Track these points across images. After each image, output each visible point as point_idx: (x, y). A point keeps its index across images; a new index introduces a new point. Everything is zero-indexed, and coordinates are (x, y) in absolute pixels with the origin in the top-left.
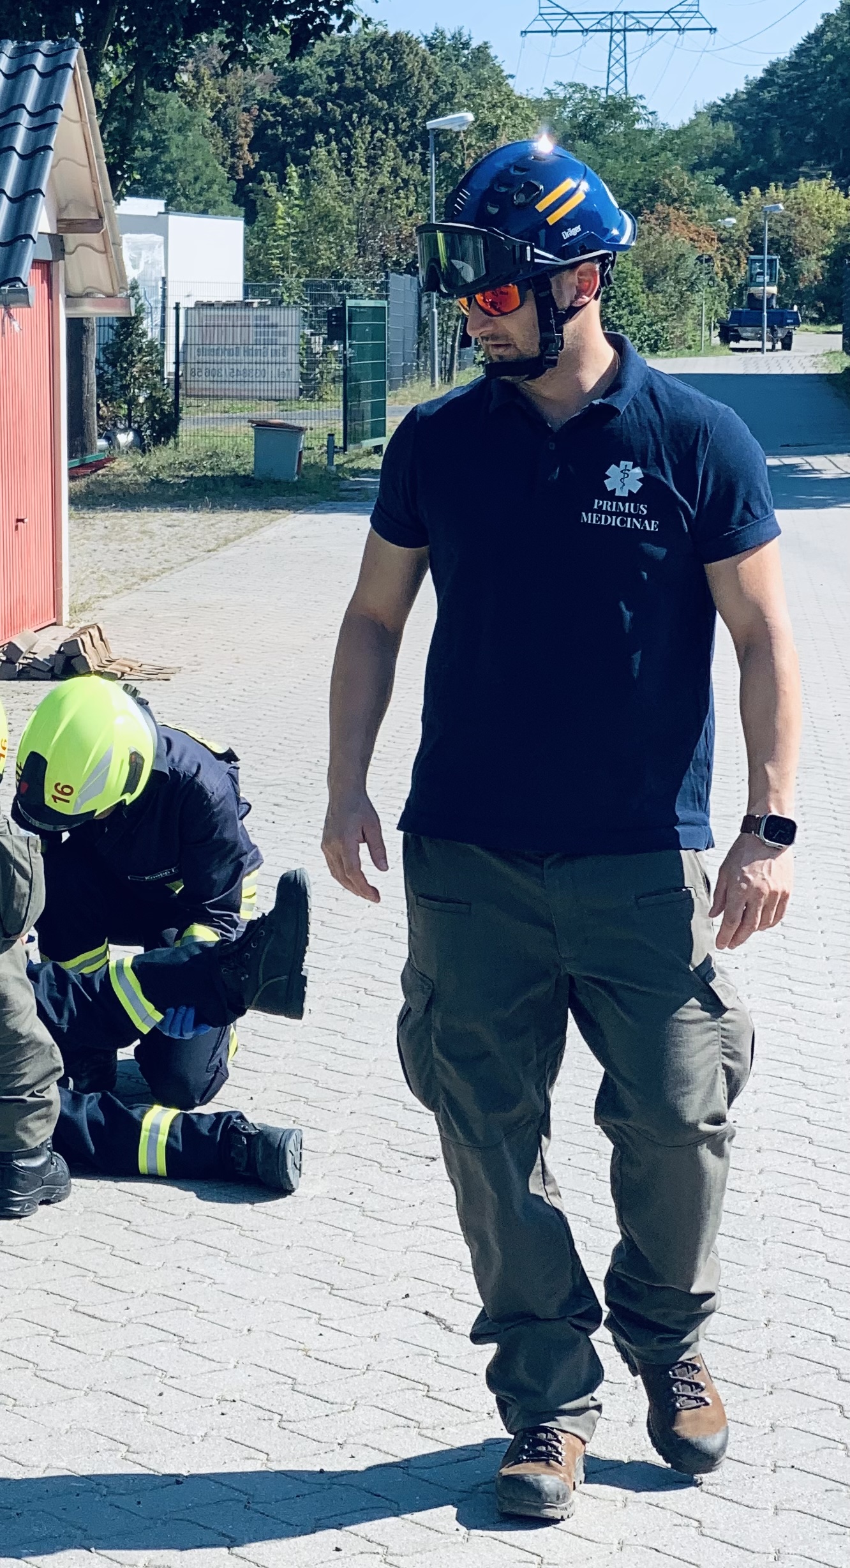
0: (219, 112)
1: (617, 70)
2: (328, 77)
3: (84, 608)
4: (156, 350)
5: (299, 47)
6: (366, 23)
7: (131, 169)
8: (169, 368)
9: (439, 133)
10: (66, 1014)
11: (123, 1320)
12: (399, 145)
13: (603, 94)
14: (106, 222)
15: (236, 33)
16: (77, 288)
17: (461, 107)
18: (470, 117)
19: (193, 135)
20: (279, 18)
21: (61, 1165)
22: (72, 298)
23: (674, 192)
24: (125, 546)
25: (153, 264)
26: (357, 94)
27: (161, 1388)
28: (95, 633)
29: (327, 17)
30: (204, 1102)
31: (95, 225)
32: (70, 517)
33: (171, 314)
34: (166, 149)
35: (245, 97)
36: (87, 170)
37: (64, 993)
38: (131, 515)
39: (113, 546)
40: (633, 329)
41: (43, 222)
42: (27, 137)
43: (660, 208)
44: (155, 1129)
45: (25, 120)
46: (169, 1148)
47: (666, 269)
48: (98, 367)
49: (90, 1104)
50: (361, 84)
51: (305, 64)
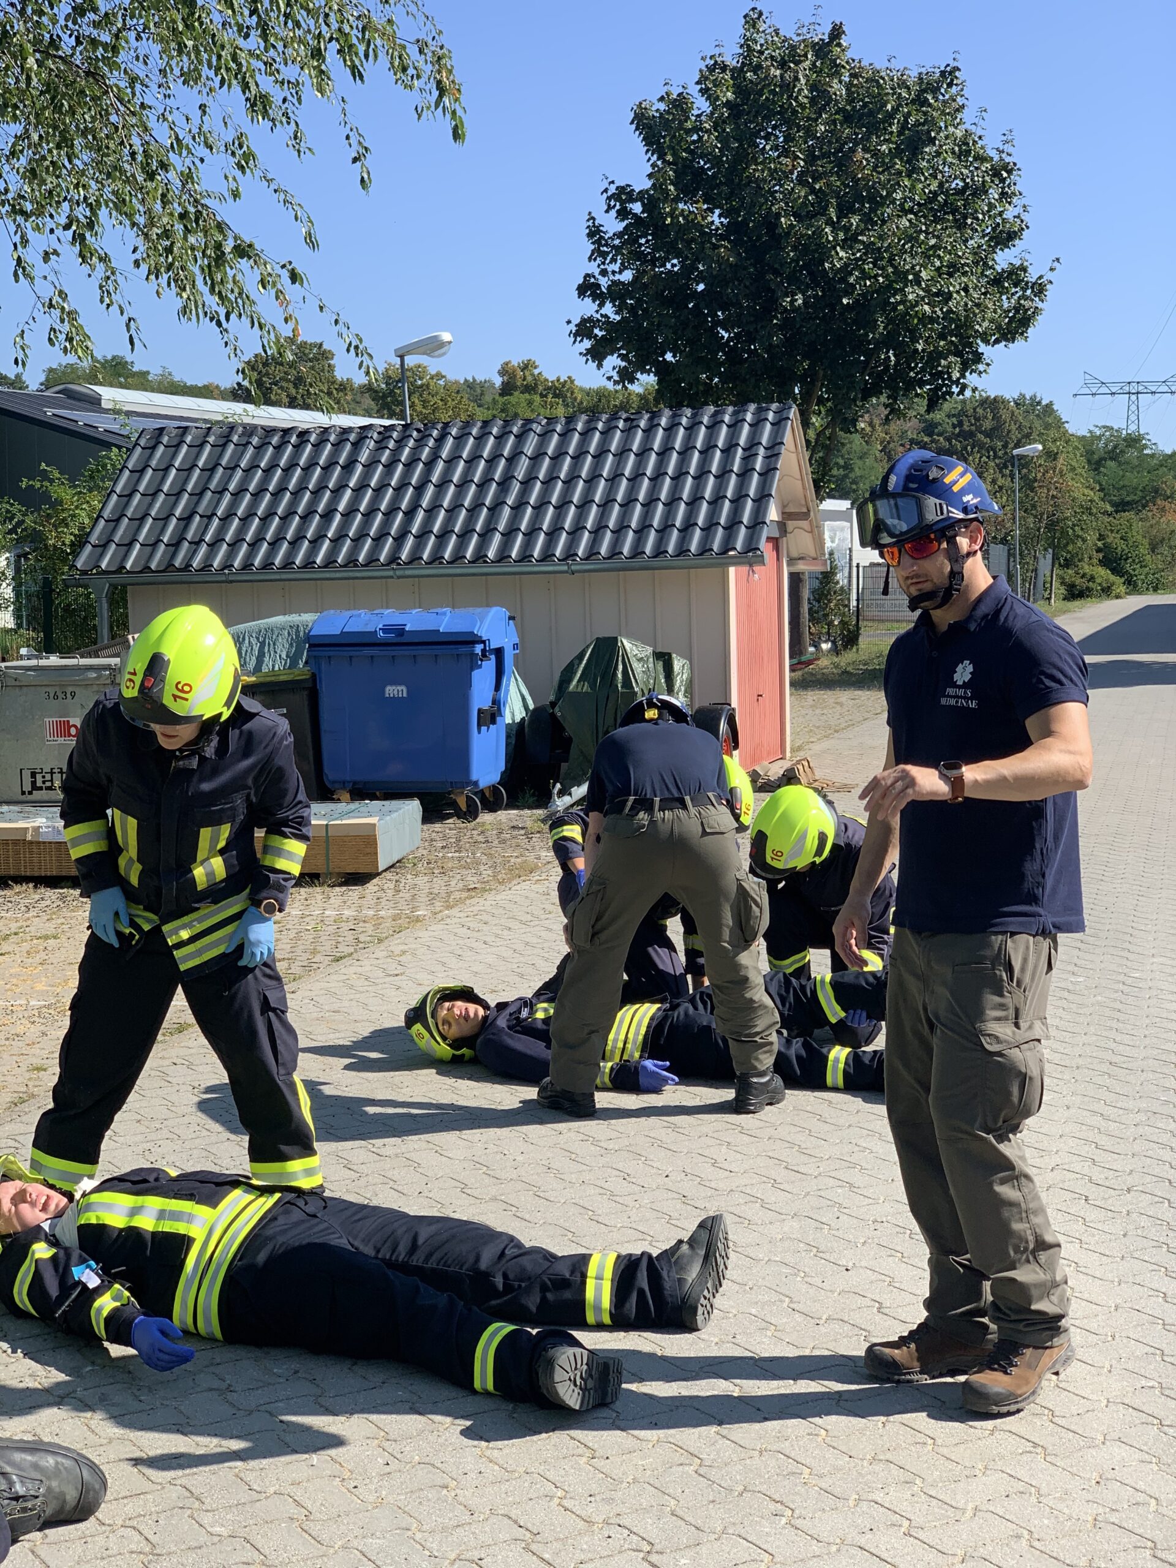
0: (885, 447)
1: (1133, 417)
2: (953, 424)
3: (799, 749)
4: (845, 592)
5: (932, 405)
6: (974, 390)
7: (829, 481)
8: (854, 603)
9: (1021, 457)
10: (787, 1005)
11: (816, 1174)
12: (997, 465)
13: (1124, 432)
14: (812, 514)
15: (893, 397)
16: (795, 554)
17: (1035, 441)
18: (1040, 447)
19: (869, 461)
20: (921, 388)
21: (778, 1081)
22: (792, 561)
23: (1168, 492)
24: (825, 711)
25: (844, 540)
26: (971, 434)
27: (839, 1214)
28: (805, 763)
29: (951, 387)
30: (867, 1044)
31: (805, 516)
32: (791, 695)
33: (855, 570)
34: (852, 470)
35: (901, 437)
36: (800, 482)
37: (788, 992)
38: (829, 693)
39: (818, 711)
40: (1143, 577)
41: (773, 514)
42: (763, 462)
43: (1159, 502)
44: (837, 1060)
45: (762, 451)
46: (845, 1072)
47: (1162, 541)
48: (809, 603)
49: (797, 1044)
50: (973, 428)
51: (938, 416)
